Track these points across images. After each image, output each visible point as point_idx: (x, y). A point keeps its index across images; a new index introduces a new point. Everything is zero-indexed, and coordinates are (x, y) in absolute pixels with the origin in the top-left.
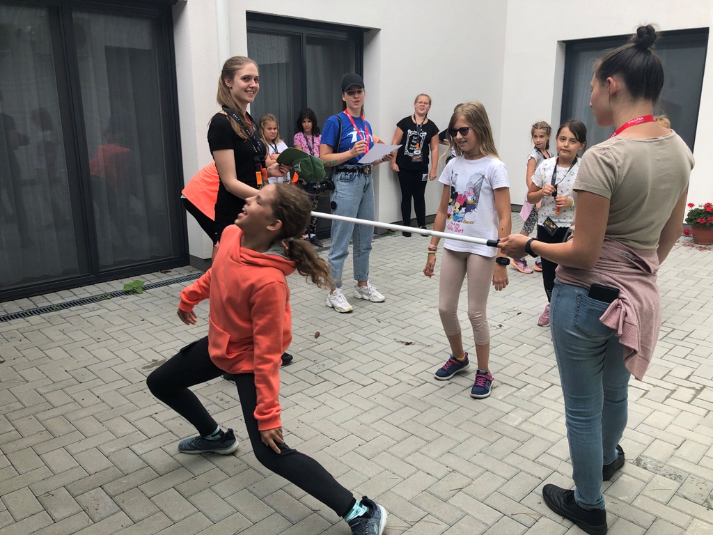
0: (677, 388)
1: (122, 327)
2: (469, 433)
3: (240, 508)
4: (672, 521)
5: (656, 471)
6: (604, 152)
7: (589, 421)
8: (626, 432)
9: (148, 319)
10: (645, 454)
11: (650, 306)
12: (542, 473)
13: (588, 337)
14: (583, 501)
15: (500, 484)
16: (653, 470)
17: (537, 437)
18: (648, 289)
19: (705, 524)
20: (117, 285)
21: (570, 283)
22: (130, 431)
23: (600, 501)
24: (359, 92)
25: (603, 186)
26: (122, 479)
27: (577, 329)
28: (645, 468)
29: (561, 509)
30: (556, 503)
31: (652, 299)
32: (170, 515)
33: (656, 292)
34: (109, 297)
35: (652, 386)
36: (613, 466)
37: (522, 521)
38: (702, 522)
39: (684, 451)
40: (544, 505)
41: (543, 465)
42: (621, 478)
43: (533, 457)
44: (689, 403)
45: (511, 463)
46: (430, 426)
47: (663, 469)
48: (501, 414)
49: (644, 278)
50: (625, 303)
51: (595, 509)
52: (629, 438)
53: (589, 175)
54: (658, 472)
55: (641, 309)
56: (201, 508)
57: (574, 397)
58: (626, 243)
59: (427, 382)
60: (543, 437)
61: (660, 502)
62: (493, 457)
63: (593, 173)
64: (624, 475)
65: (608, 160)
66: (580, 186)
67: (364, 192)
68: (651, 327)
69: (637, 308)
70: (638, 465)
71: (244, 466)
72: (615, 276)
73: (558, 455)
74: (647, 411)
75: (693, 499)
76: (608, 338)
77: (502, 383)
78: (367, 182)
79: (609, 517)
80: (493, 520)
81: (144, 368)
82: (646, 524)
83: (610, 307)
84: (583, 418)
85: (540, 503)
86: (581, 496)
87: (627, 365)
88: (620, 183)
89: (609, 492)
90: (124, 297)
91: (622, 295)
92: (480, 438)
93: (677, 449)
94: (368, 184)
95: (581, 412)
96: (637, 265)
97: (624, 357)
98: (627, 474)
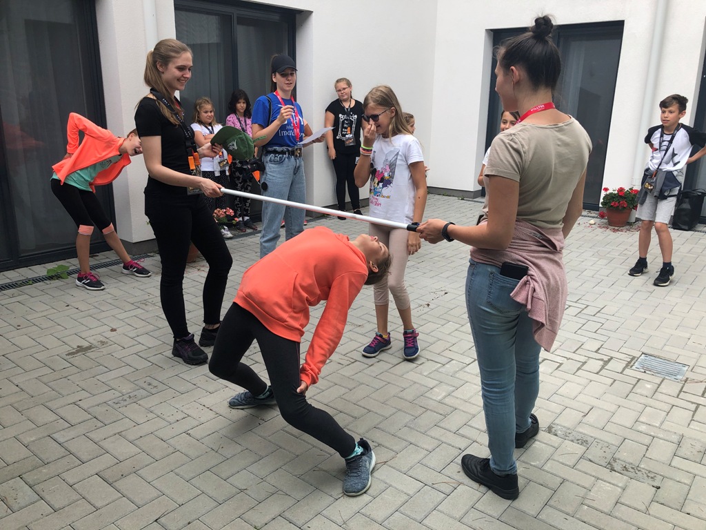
0: (588, 360)
1: (45, 313)
2: (395, 408)
3: (167, 491)
4: (578, 482)
5: (565, 436)
6: (511, 138)
7: (504, 392)
8: (538, 402)
9: (72, 304)
10: (556, 422)
11: (556, 282)
12: (462, 443)
13: (501, 312)
14: (498, 468)
15: (422, 456)
16: (563, 436)
17: (460, 410)
18: (555, 266)
19: (608, 484)
20: (40, 270)
21: (483, 262)
22: (51, 419)
23: (513, 468)
24: (292, 74)
25: (512, 169)
26: (42, 468)
27: (490, 305)
28: (556, 435)
29: (478, 477)
30: (473, 471)
31: (559, 275)
32: (93, 502)
33: (562, 268)
34: (31, 282)
35: (565, 359)
36: (527, 433)
37: (442, 489)
38: (605, 483)
39: (591, 418)
40: (462, 473)
41: (463, 436)
42: (534, 445)
43: (454, 429)
44: (597, 373)
45: (433, 436)
46: (358, 403)
47: (571, 435)
48: (426, 389)
49: (551, 256)
50: (534, 280)
51: (508, 475)
52: (543, 408)
53: (499, 160)
54: (567, 438)
55: (548, 285)
56: (125, 493)
57: (489, 370)
58: (533, 223)
59: (356, 361)
60: (464, 410)
61: (567, 465)
62: (417, 431)
63: (502, 158)
64: (537, 442)
65: (515, 146)
66: (492, 171)
67: (295, 174)
68: (558, 302)
69: (545, 284)
70: (549, 433)
71: (171, 450)
72: (524, 254)
73: (477, 426)
74: (560, 382)
75: (597, 461)
76: (518, 313)
77: (428, 360)
78: (298, 165)
79: (521, 482)
80: (415, 490)
81: (66, 355)
82: (555, 487)
83: (520, 283)
84: (498, 390)
85: (459, 472)
86: (495, 464)
87: (536, 337)
88: (526, 166)
89: (522, 458)
90: (48, 282)
91: (530, 272)
92: (405, 412)
93: (585, 416)
94: (299, 167)
95: (496, 384)
96: (544, 243)
97: (534, 330)
98: (539, 441)
